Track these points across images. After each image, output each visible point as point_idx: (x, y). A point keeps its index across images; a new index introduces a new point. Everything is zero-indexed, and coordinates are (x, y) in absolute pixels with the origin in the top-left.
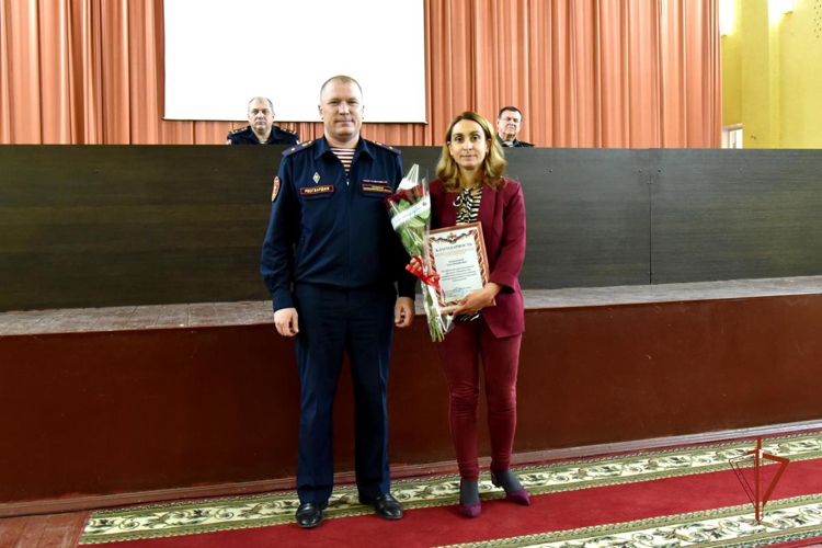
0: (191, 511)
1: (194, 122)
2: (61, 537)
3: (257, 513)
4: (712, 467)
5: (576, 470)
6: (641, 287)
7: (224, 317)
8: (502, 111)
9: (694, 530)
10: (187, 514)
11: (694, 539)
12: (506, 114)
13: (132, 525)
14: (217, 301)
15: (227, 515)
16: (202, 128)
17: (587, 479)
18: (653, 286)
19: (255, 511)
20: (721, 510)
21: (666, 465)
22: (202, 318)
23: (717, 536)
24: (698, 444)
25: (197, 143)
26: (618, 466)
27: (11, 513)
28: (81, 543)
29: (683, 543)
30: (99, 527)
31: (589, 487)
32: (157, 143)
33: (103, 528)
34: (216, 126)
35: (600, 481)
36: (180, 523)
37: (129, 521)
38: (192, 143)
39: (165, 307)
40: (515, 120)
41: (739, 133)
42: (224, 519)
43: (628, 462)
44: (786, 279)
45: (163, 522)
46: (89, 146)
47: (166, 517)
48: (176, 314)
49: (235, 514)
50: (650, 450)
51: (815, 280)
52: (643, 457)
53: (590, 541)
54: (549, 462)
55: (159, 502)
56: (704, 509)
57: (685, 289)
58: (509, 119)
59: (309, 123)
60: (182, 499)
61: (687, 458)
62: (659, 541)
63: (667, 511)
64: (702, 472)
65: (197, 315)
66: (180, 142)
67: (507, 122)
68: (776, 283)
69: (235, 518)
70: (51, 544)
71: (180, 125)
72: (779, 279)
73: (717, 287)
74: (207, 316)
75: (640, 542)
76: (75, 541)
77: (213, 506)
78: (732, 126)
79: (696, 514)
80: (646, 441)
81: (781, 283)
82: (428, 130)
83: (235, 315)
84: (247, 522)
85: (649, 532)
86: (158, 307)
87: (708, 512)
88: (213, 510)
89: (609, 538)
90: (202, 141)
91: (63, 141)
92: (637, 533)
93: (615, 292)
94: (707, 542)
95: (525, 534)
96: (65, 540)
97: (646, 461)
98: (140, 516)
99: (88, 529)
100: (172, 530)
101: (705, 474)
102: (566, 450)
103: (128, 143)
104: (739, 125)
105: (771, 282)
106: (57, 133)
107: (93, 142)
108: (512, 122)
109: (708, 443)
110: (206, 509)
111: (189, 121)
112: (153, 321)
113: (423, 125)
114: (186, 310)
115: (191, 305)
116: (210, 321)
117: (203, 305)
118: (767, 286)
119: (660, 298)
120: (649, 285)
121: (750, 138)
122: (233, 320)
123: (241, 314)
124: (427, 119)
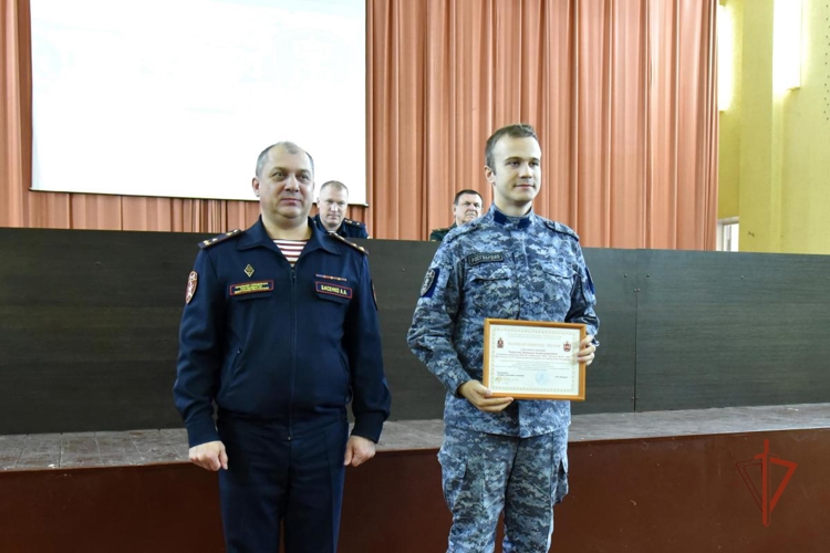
1: (71, 194)
6: (623, 415)
7: (108, 454)
8: (458, 195)
12: (463, 198)
14: (98, 430)
16: (81, 203)
18: (637, 414)
22: (78, 455)
25: (75, 227)
32: (22, 226)
34: (100, 201)
38: (68, 227)
39: (30, 437)
40: (476, 205)
41: (735, 228)
44: (790, 407)
48: (44, 448)
51: (824, 408)
57: (676, 419)
58: (468, 204)
59: (219, 201)
65: (73, 449)
67: (465, 208)
68: (780, 413)
71: (52, 198)
72: (781, 407)
73: (713, 417)
74: (85, 451)
78: (727, 220)
81: (786, 413)
82: (369, 213)
83: (122, 450)
86: (20, 437)
90: (82, 224)
93: (594, 422)
104: (737, 218)
105: (773, 411)
108: (472, 207)
111: (65, 193)
112: (14, 458)
113: (362, 208)
114: (58, 443)
115: (65, 435)
116: (90, 459)
117: (80, 435)
118: (769, 417)
119: (649, 431)
120: (632, 414)
121: (747, 234)
122: (120, 458)
123: (131, 450)
124: (368, 201)
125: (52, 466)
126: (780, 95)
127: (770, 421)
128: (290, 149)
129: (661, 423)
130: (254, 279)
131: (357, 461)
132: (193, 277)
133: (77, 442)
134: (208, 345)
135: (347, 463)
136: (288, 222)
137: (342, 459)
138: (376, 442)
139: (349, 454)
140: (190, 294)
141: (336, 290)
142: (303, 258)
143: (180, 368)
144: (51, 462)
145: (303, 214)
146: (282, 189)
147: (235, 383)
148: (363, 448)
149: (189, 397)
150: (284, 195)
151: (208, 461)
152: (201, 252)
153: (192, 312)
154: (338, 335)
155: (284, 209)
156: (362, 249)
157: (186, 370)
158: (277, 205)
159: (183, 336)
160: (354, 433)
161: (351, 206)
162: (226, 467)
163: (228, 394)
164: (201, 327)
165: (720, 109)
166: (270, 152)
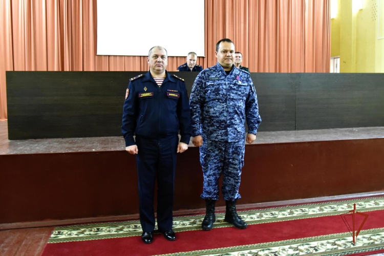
0: (95, 228)
1: (109, 56)
2: (41, 239)
3: (122, 230)
4: (317, 214)
5: (258, 214)
6: (291, 132)
7: (112, 146)
9: (306, 247)
10: (93, 230)
11: (306, 251)
13: (70, 234)
14: (111, 136)
15: (109, 231)
16: (112, 58)
17: (263, 218)
18: (296, 131)
19: (121, 230)
20: (319, 237)
21: (297, 213)
22: (103, 146)
23: (316, 250)
24: (312, 203)
25: (110, 70)
26: (277, 213)
27: (23, 227)
28: (48, 243)
29: (301, 254)
30: (57, 235)
31: (263, 223)
32: (94, 70)
33: (58, 236)
34: (118, 57)
35: (268, 220)
36: (90, 234)
37: (69, 233)
40: (239, 57)
41: (339, 59)
42: (108, 233)
43: (281, 211)
45: (83, 233)
46: (66, 72)
47: (85, 231)
48: (93, 143)
49: (113, 231)
50: (291, 205)
51: (367, 129)
52: (288, 208)
53: (260, 251)
54: (247, 209)
55: (83, 223)
56: (312, 236)
57: (309, 134)
58: (237, 57)
60: (93, 222)
61: (307, 209)
62: (291, 252)
63: (295, 236)
64: (313, 217)
65: (102, 144)
66: (103, 70)
68: (350, 131)
69: (113, 233)
70: (37, 242)
71: (103, 57)
72: (351, 129)
74: (105, 144)
75: (282, 252)
76: (46, 241)
77: (104, 226)
78: (335, 57)
79: (308, 238)
80: (290, 201)
81: (352, 132)
82: (206, 60)
83: (117, 144)
84: (117, 235)
85: (287, 247)
87: (313, 238)
88: (104, 228)
89: (269, 249)
91: (56, 70)
92: (282, 247)
93: (279, 135)
94: (311, 253)
95: (233, 246)
96: (42, 240)
97: (289, 211)
98: (74, 230)
99: (52, 236)
100: (86, 237)
101: (314, 218)
102: (255, 204)
103: (82, 70)
104: (339, 56)
105: (347, 131)
106: (53, 67)
107: (68, 70)
108: (238, 58)
109: (317, 202)
110: (101, 228)
111: (107, 56)
112: (83, 147)
113: (203, 58)
114: (98, 141)
115: (101, 138)
116: (106, 147)
117: (106, 138)
118: (345, 133)
119: (298, 139)
120: (294, 131)
121: (343, 63)
122: (115, 147)
123: (120, 144)
124: (205, 55)
125: (94, 150)
126: (355, 12)
127: (345, 135)
128: (159, 48)
129: (304, 135)
130: (147, 92)
131: (181, 151)
132: (127, 90)
133: (104, 141)
134: (132, 113)
135: (178, 152)
136: (158, 72)
137: (176, 150)
138: (188, 144)
139: (178, 149)
140: (126, 96)
141: (174, 95)
142: (163, 84)
143: (123, 120)
144: (93, 149)
145: (163, 70)
146: (156, 62)
147: (141, 126)
148: (184, 147)
149: (126, 131)
150: (157, 63)
151: (132, 152)
152: (130, 82)
153: (128, 102)
154: (175, 109)
155: (157, 68)
156: (183, 80)
157: (125, 121)
158: (155, 67)
159: (125, 110)
160: (181, 141)
161: (199, 57)
162: (137, 153)
163: (139, 130)
164: (130, 107)
165: (331, 18)
166: (153, 49)
